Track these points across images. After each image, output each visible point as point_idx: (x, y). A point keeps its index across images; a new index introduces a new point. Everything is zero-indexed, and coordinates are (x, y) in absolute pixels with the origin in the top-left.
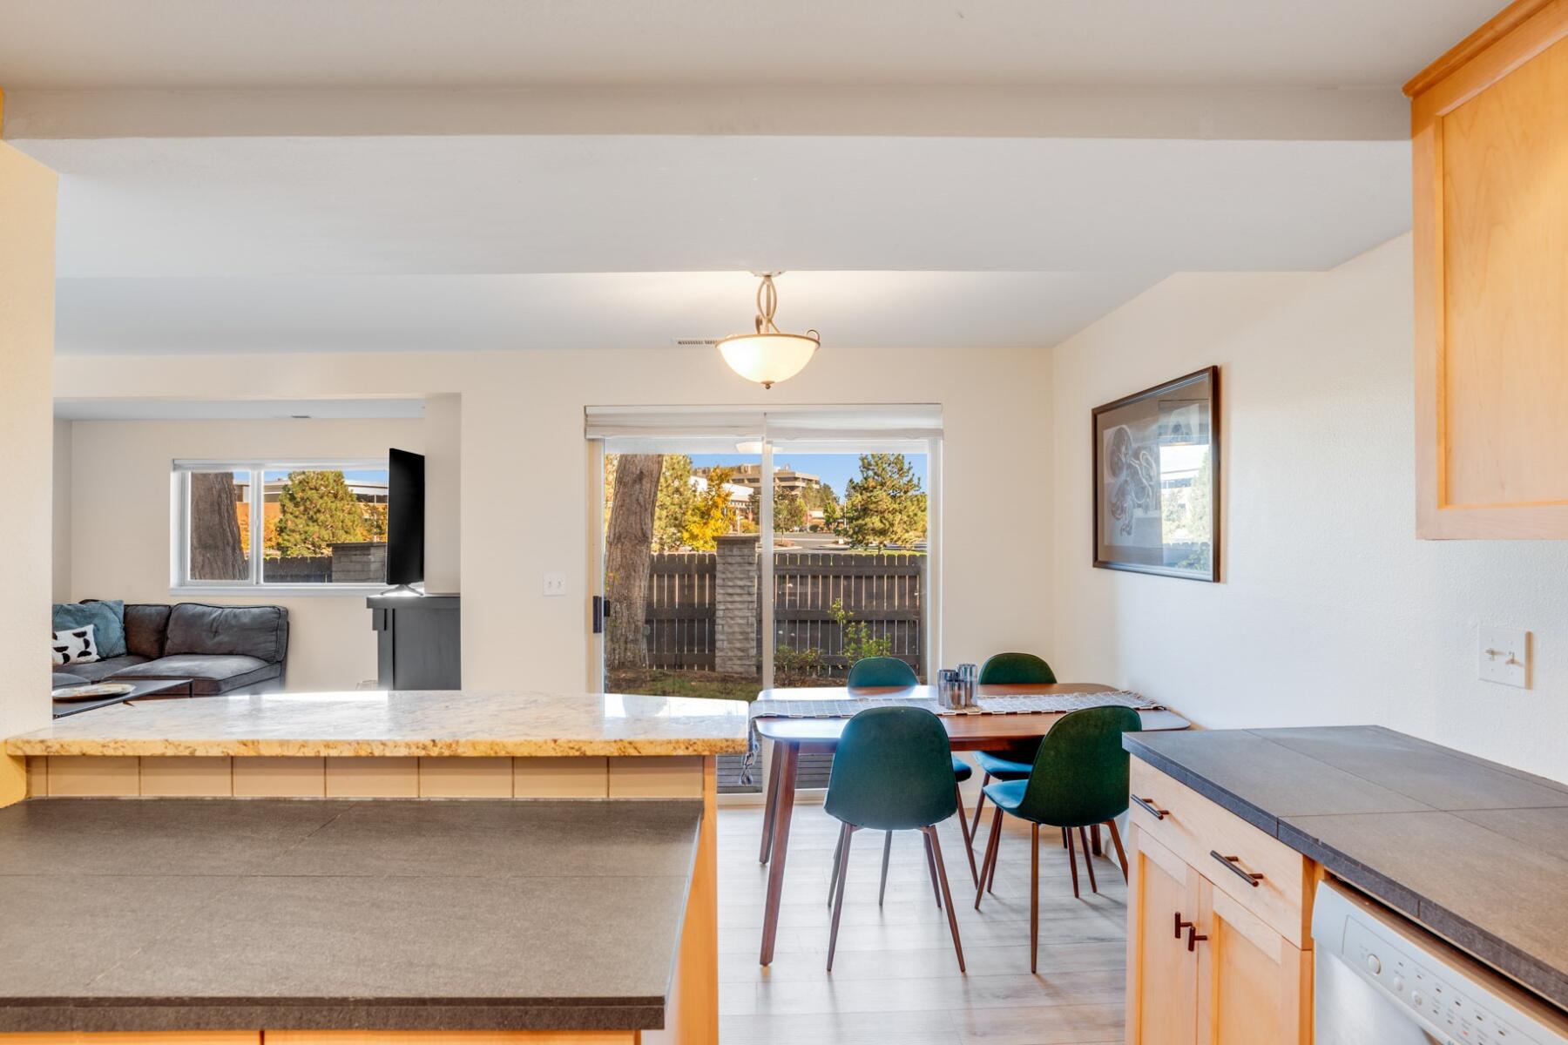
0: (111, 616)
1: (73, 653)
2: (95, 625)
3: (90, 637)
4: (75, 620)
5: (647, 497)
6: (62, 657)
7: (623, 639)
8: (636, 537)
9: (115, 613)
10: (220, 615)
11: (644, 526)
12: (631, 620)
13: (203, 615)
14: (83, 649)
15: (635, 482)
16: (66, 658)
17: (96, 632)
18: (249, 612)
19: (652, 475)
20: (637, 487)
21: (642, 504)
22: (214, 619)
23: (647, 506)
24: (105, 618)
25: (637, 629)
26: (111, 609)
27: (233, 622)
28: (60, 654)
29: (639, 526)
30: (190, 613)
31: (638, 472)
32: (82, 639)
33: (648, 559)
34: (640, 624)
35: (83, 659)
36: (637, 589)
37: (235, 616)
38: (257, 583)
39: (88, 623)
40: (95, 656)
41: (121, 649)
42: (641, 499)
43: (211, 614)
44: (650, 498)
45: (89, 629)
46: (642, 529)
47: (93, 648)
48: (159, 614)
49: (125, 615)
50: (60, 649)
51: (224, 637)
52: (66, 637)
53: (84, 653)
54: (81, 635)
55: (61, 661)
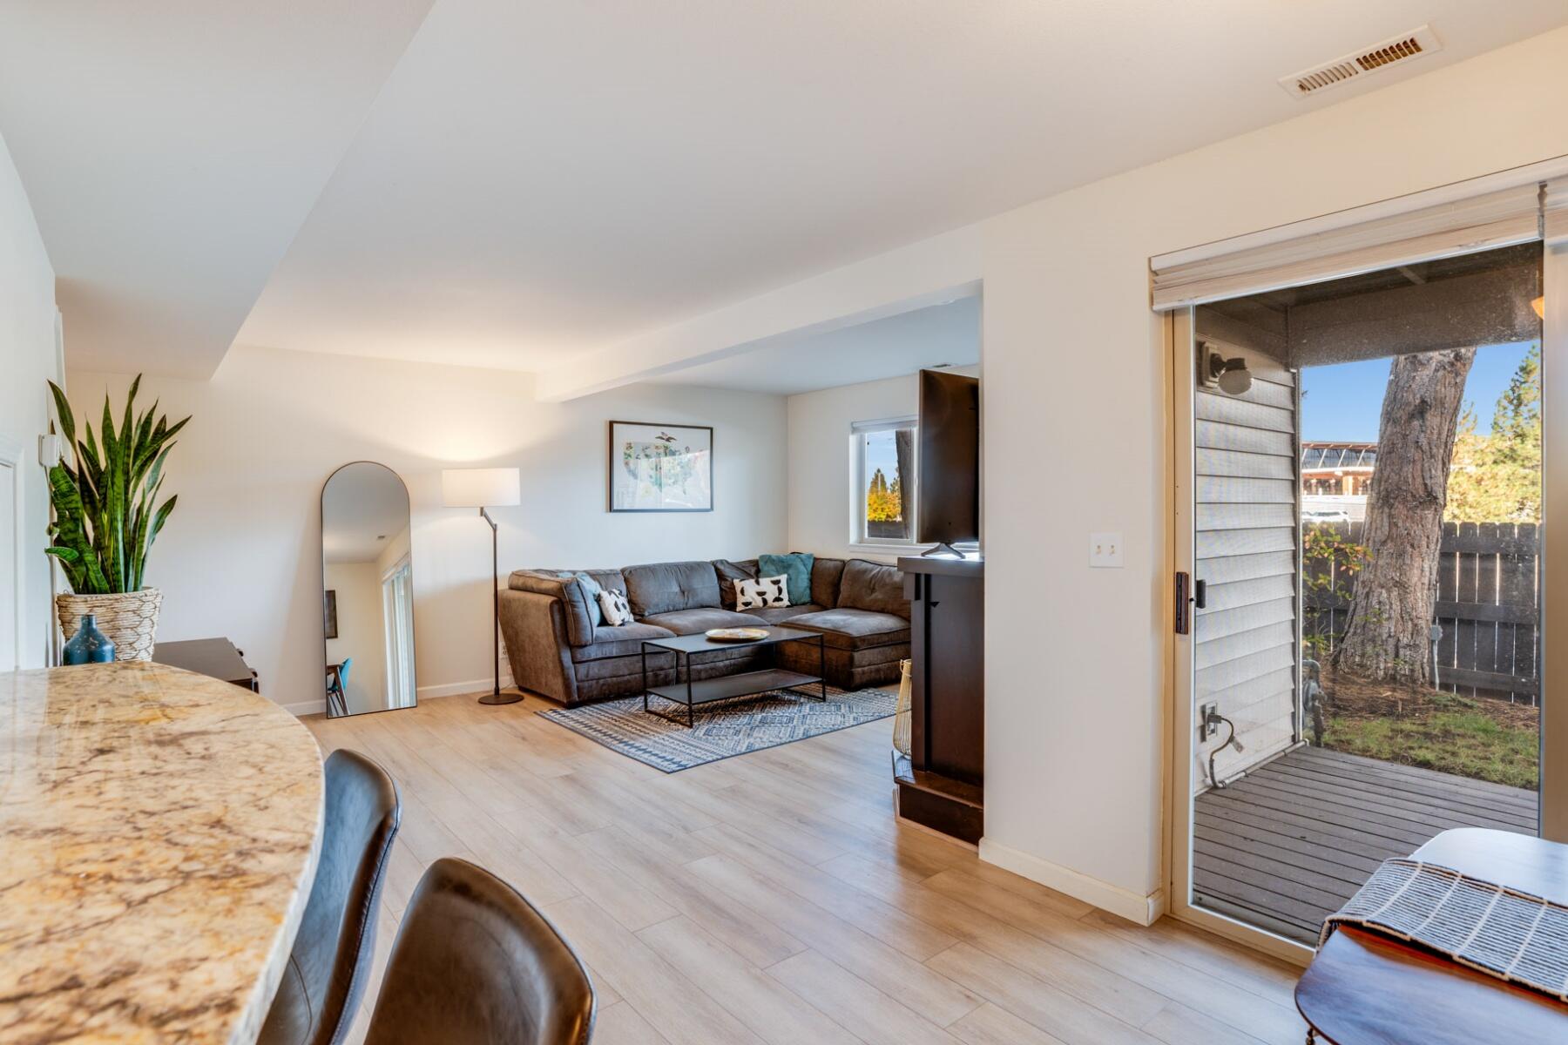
1: (770, 597)
2: (789, 575)
3: (783, 585)
4: (774, 569)
5: (1435, 437)
6: (762, 600)
7: (1392, 642)
8: (1414, 496)
9: (805, 565)
10: (879, 572)
11: (1428, 482)
12: (1406, 617)
13: (865, 571)
14: (777, 595)
15: (1412, 417)
16: (765, 602)
17: (789, 581)
19: (1443, 404)
20: (1416, 423)
21: (1425, 447)
22: (874, 575)
23: (1435, 450)
24: (797, 569)
25: (1416, 630)
26: (803, 561)
27: (887, 581)
28: (761, 597)
29: (1419, 480)
30: (857, 569)
31: (1418, 401)
32: (776, 587)
33: (1437, 529)
34: (1422, 623)
35: (776, 604)
36: (1416, 572)
38: (915, 542)
39: (785, 573)
40: (786, 602)
41: (807, 598)
42: (1423, 441)
43: (871, 571)
44: (1439, 438)
45: (783, 578)
46: (1426, 485)
47: (785, 595)
48: (836, 568)
49: (813, 567)
50: (761, 594)
51: (878, 595)
52: (766, 584)
53: (778, 599)
54: (776, 582)
55: (761, 604)
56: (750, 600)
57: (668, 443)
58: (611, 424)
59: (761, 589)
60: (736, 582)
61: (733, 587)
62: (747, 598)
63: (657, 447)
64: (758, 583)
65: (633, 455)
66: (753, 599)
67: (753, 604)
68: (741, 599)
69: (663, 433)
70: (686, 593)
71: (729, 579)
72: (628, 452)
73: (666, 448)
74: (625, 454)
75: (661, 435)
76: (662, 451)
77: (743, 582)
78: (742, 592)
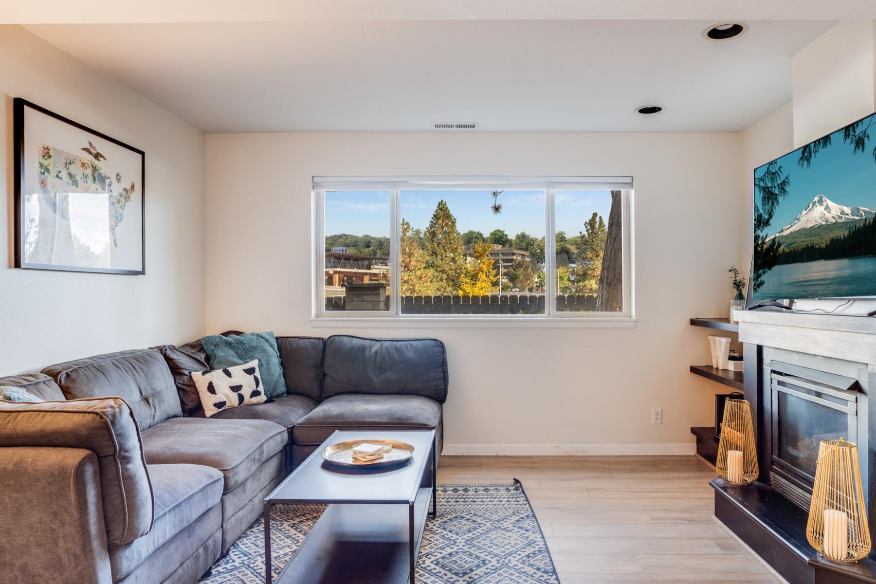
0: (270, 349)
1: (246, 392)
2: (258, 360)
3: (257, 374)
4: (237, 353)
6: (237, 397)
9: (272, 346)
10: (382, 348)
13: (362, 349)
14: (254, 388)
16: (241, 398)
17: (261, 365)
18: (411, 345)
22: (376, 352)
24: (264, 351)
26: (267, 341)
27: (396, 356)
28: (237, 393)
32: (251, 376)
35: (255, 400)
37: (397, 350)
38: (397, 314)
39: (252, 359)
40: (263, 398)
41: (282, 388)
45: (254, 363)
47: (261, 388)
48: (314, 346)
49: (279, 348)
50: (236, 389)
51: (391, 375)
52: (238, 374)
53: (255, 393)
54: (250, 371)
55: (235, 402)
56: (223, 399)
57: (96, 161)
58: (19, 105)
59: (235, 381)
60: (197, 376)
61: (192, 384)
62: (219, 397)
63: (83, 165)
64: (228, 374)
65: (53, 172)
66: (226, 396)
67: (228, 404)
68: (208, 402)
69: (90, 144)
70: (151, 401)
71: (187, 372)
72: (45, 163)
73: (95, 169)
74: (41, 165)
75: (88, 146)
76: (89, 172)
77: (208, 375)
78: (211, 389)
